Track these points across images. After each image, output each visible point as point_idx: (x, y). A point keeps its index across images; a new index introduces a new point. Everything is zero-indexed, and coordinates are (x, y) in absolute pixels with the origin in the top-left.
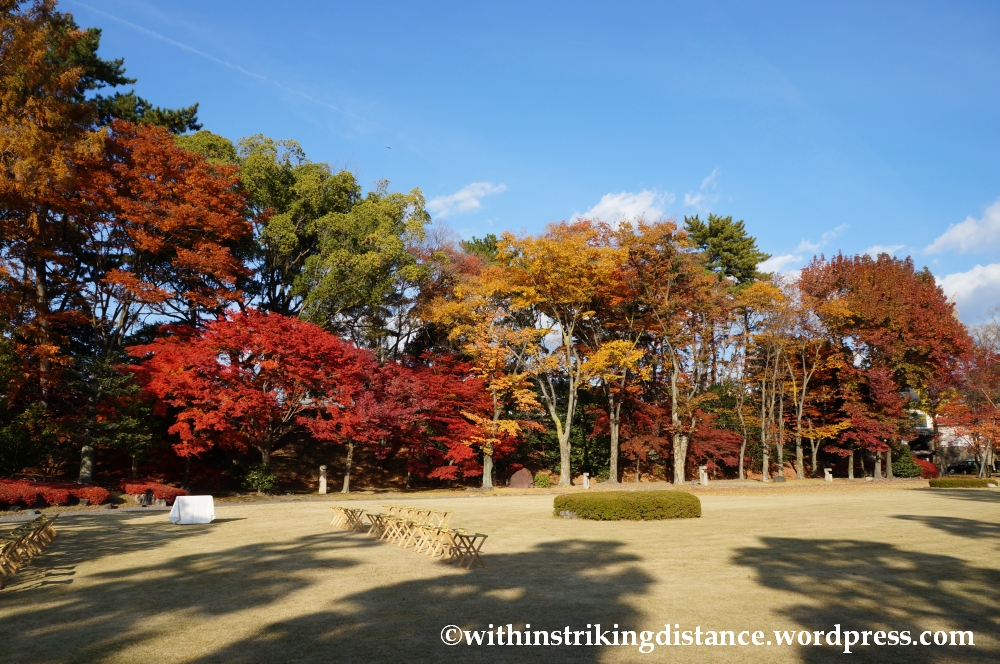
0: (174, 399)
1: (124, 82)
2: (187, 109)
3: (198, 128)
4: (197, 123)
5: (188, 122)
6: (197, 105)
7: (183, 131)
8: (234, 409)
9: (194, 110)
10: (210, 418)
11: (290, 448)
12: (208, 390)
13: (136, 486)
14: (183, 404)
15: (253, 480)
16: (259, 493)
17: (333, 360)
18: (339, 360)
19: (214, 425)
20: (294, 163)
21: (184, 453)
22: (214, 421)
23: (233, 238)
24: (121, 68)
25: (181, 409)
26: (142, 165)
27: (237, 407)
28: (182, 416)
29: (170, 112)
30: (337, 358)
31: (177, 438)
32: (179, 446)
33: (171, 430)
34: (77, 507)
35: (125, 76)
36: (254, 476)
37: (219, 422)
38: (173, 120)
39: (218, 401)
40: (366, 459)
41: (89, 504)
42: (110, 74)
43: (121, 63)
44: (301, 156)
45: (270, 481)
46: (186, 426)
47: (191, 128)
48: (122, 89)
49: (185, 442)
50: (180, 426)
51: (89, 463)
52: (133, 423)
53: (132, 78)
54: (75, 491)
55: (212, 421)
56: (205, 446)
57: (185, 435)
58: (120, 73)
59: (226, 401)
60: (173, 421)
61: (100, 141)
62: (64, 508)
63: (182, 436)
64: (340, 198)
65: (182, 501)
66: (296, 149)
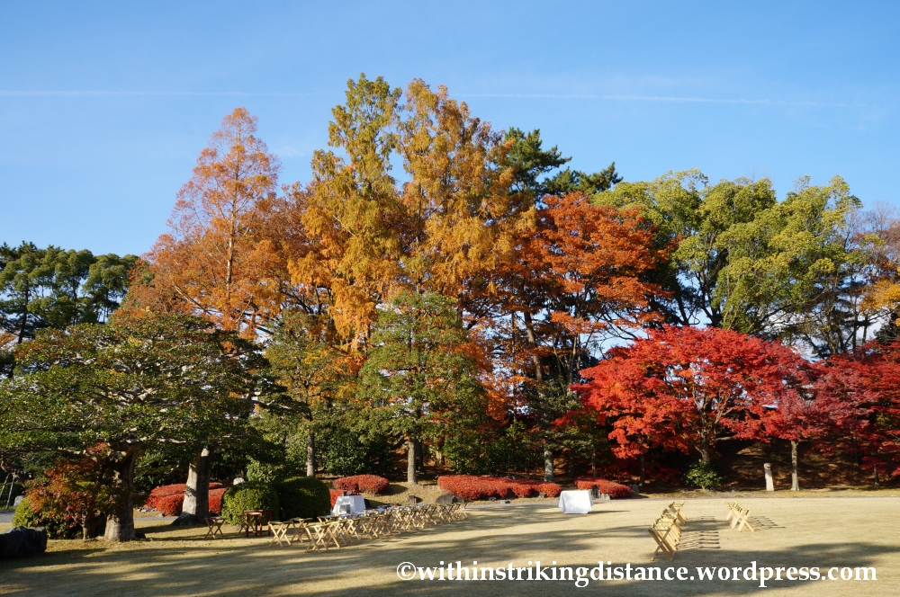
0: (608, 409)
1: (563, 162)
2: (606, 169)
3: (618, 181)
4: (618, 178)
5: (610, 179)
6: (614, 163)
7: (609, 187)
8: (657, 416)
9: (612, 169)
10: (638, 424)
11: (757, 447)
12: (634, 401)
13: (584, 482)
14: (616, 413)
15: (695, 478)
16: (703, 490)
17: (748, 362)
18: (755, 362)
19: (641, 430)
20: (700, 188)
21: (622, 455)
22: (642, 426)
23: (649, 267)
24: (557, 153)
25: (615, 419)
26: (563, 227)
27: (659, 413)
28: (618, 423)
29: (595, 175)
30: (752, 359)
31: (614, 442)
32: (617, 449)
33: (611, 436)
34: (537, 499)
35: (563, 157)
36: (695, 473)
37: (645, 427)
38: (599, 181)
39: (644, 410)
40: (840, 456)
41: (546, 496)
42: (550, 160)
43: (556, 149)
44: (705, 181)
45: (709, 478)
46: (622, 431)
47: (615, 183)
48: (562, 168)
49: (622, 446)
50: (617, 434)
51: (550, 464)
52: (574, 431)
53: (568, 157)
54: (535, 486)
55: (640, 427)
56: (641, 448)
57: (622, 440)
58: (558, 156)
59: (650, 409)
60: (612, 429)
61: (531, 217)
62: (527, 499)
63: (619, 440)
64: (754, 206)
65: (566, 495)
66: (698, 175)
